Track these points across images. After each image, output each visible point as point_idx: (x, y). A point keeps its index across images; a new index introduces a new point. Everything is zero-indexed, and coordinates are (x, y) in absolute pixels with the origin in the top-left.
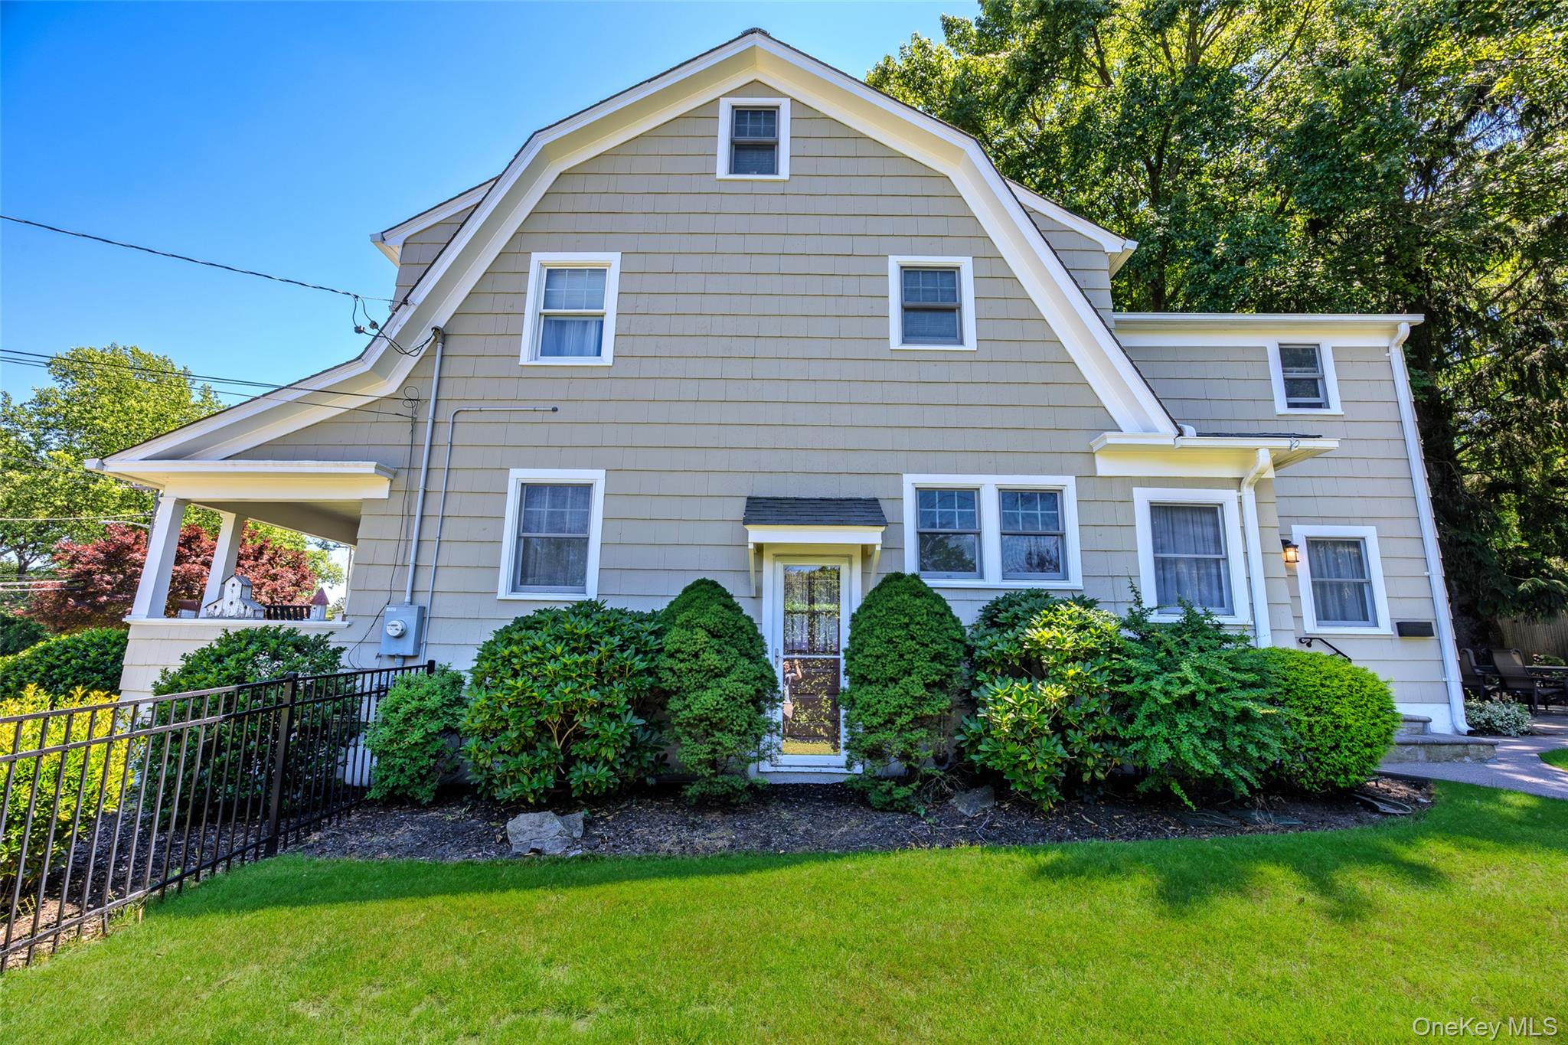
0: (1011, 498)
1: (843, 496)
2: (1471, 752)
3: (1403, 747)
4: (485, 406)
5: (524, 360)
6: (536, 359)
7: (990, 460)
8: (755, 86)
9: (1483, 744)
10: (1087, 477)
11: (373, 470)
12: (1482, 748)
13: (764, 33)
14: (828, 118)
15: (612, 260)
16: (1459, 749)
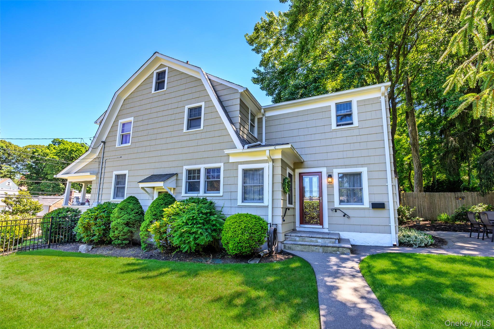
0: (208, 171)
1: (171, 173)
2: (340, 250)
3: (314, 247)
4: (110, 158)
5: (117, 146)
6: (120, 145)
7: (204, 160)
8: (162, 66)
9: (345, 248)
10: (227, 163)
11: (89, 174)
12: (344, 249)
13: (158, 53)
14: (176, 70)
15: (131, 119)
16: (335, 249)
